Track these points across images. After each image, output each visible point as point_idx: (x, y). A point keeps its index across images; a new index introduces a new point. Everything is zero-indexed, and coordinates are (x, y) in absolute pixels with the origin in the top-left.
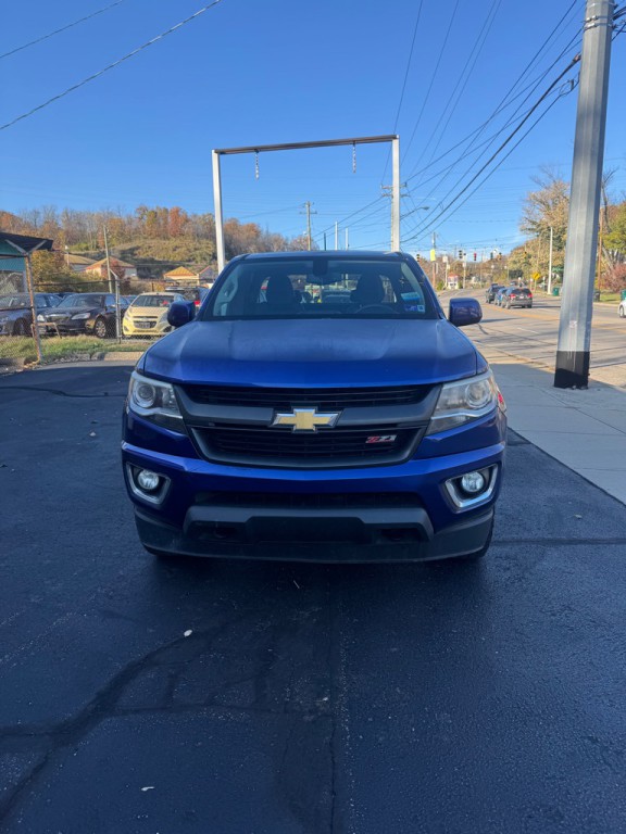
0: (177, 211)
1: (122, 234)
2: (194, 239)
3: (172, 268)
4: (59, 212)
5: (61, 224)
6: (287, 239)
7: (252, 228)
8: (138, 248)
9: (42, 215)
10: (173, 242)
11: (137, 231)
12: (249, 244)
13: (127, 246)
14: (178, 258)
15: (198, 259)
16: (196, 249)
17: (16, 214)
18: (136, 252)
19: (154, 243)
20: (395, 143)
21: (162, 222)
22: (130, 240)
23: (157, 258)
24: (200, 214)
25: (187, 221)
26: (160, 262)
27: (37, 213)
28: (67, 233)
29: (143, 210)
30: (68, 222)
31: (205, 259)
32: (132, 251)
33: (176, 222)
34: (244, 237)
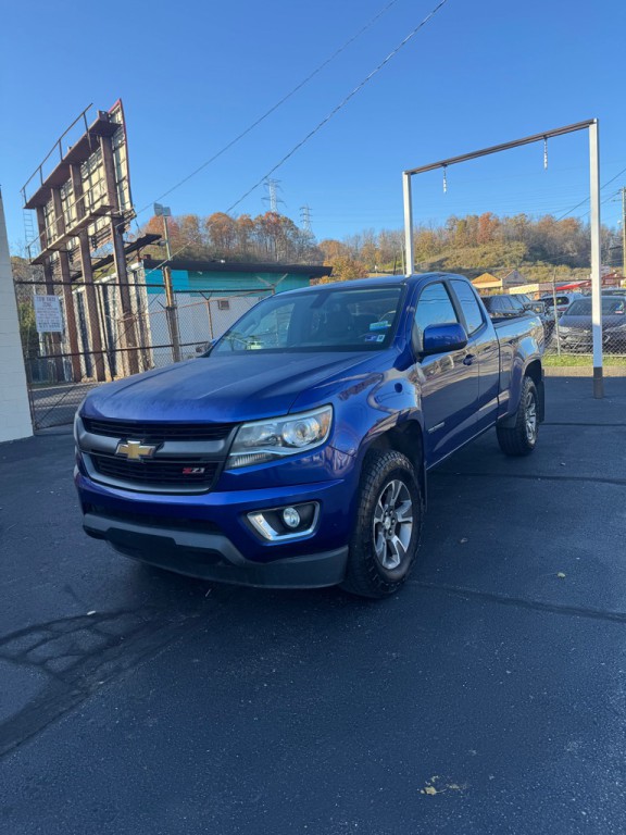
0: (488, 217)
1: (432, 247)
2: (504, 243)
3: (479, 275)
4: (377, 234)
5: (379, 245)
6: (613, 229)
7: (571, 222)
8: (447, 259)
9: (362, 239)
10: (482, 249)
11: (447, 243)
12: (566, 240)
13: (436, 259)
14: (486, 264)
15: (508, 263)
16: (505, 253)
17: (341, 241)
18: (445, 263)
19: (461, 252)
20: (593, 129)
21: (472, 230)
22: (440, 252)
23: (464, 267)
24: (512, 217)
25: (497, 225)
26: (468, 270)
27: (358, 237)
28: (383, 252)
29: (454, 221)
30: (385, 242)
31: (515, 262)
32: (440, 264)
33: (485, 228)
34: (561, 233)
